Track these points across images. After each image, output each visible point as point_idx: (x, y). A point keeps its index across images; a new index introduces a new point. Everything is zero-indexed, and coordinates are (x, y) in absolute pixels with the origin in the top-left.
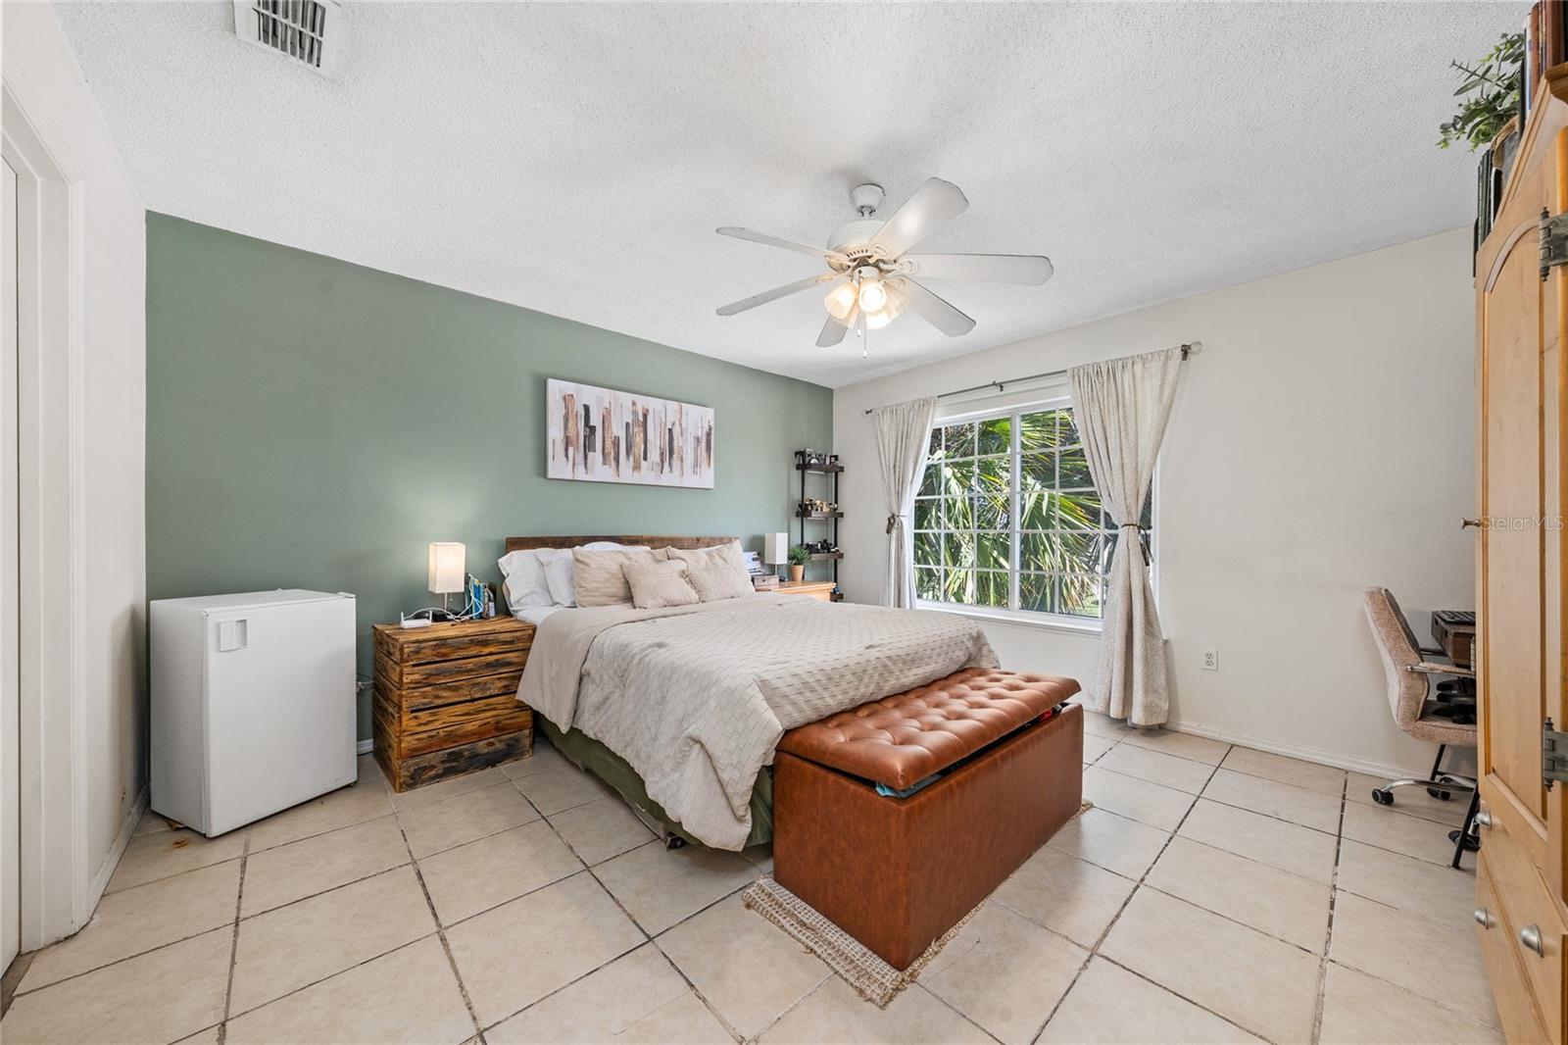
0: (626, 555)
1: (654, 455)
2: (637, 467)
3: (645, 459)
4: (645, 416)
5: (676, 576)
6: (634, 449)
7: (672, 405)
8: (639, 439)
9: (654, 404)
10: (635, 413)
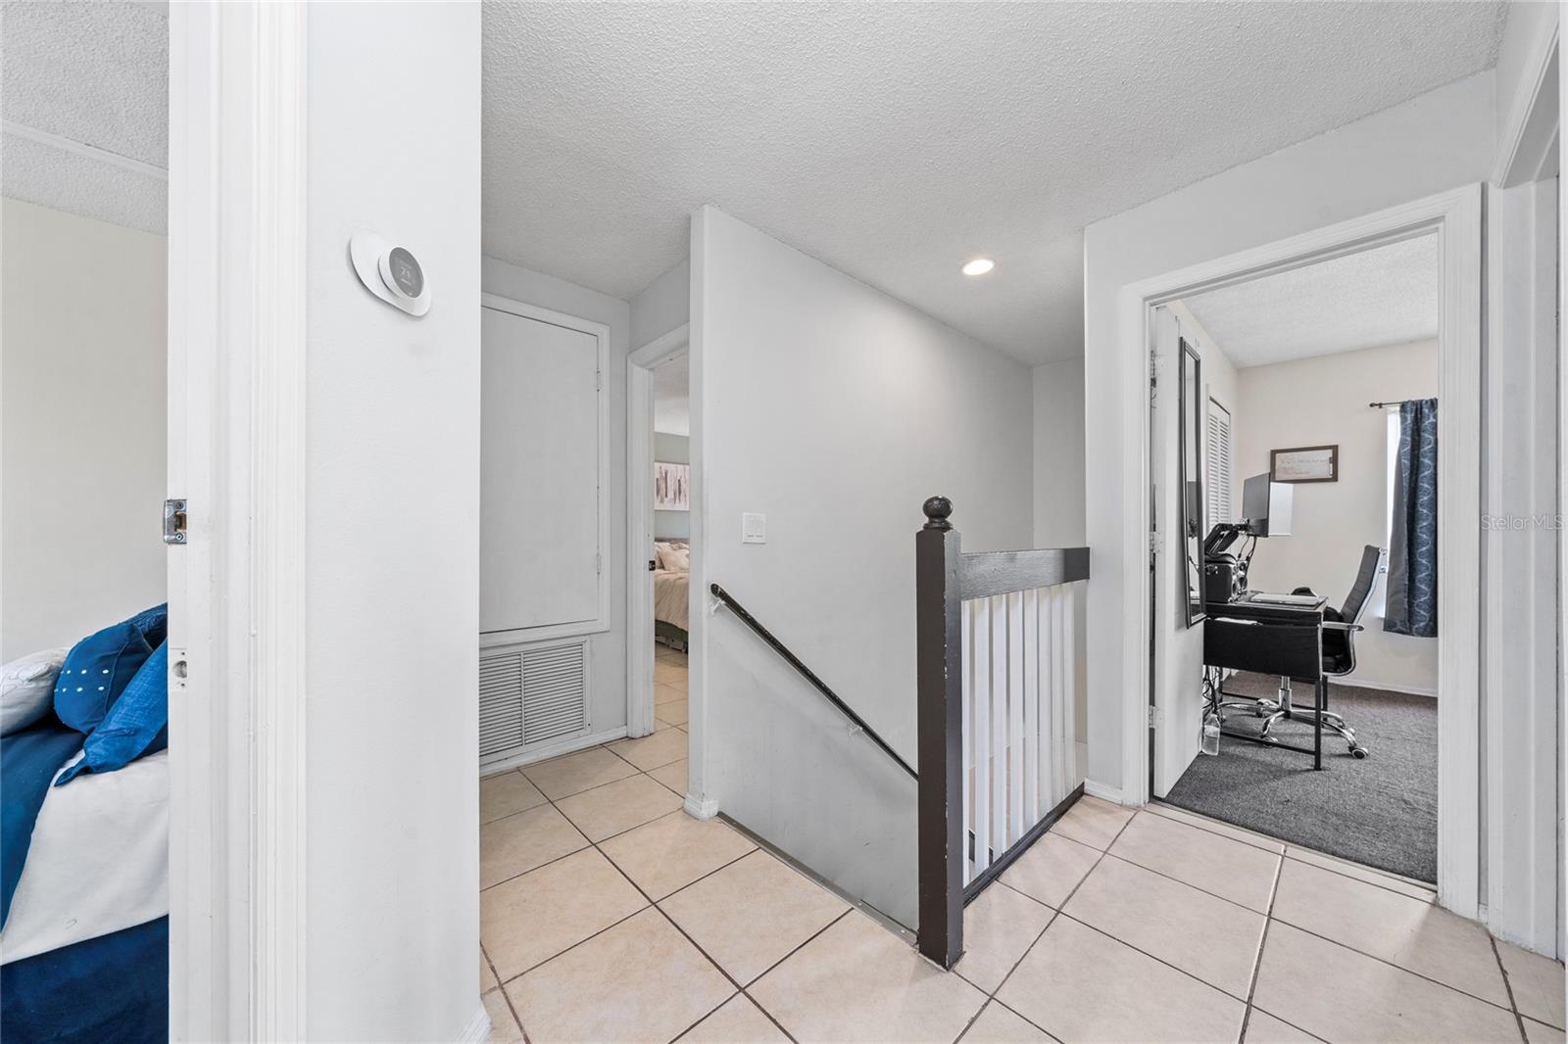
0: (659, 547)
1: (671, 494)
2: (662, 501)
3: (666, 496)
4: (666, 474)
5: (684, 556)
6: (661, 492)
7: (680, 467)
8: (663, 486)
9: (671, 467)
10: (661, 473)
